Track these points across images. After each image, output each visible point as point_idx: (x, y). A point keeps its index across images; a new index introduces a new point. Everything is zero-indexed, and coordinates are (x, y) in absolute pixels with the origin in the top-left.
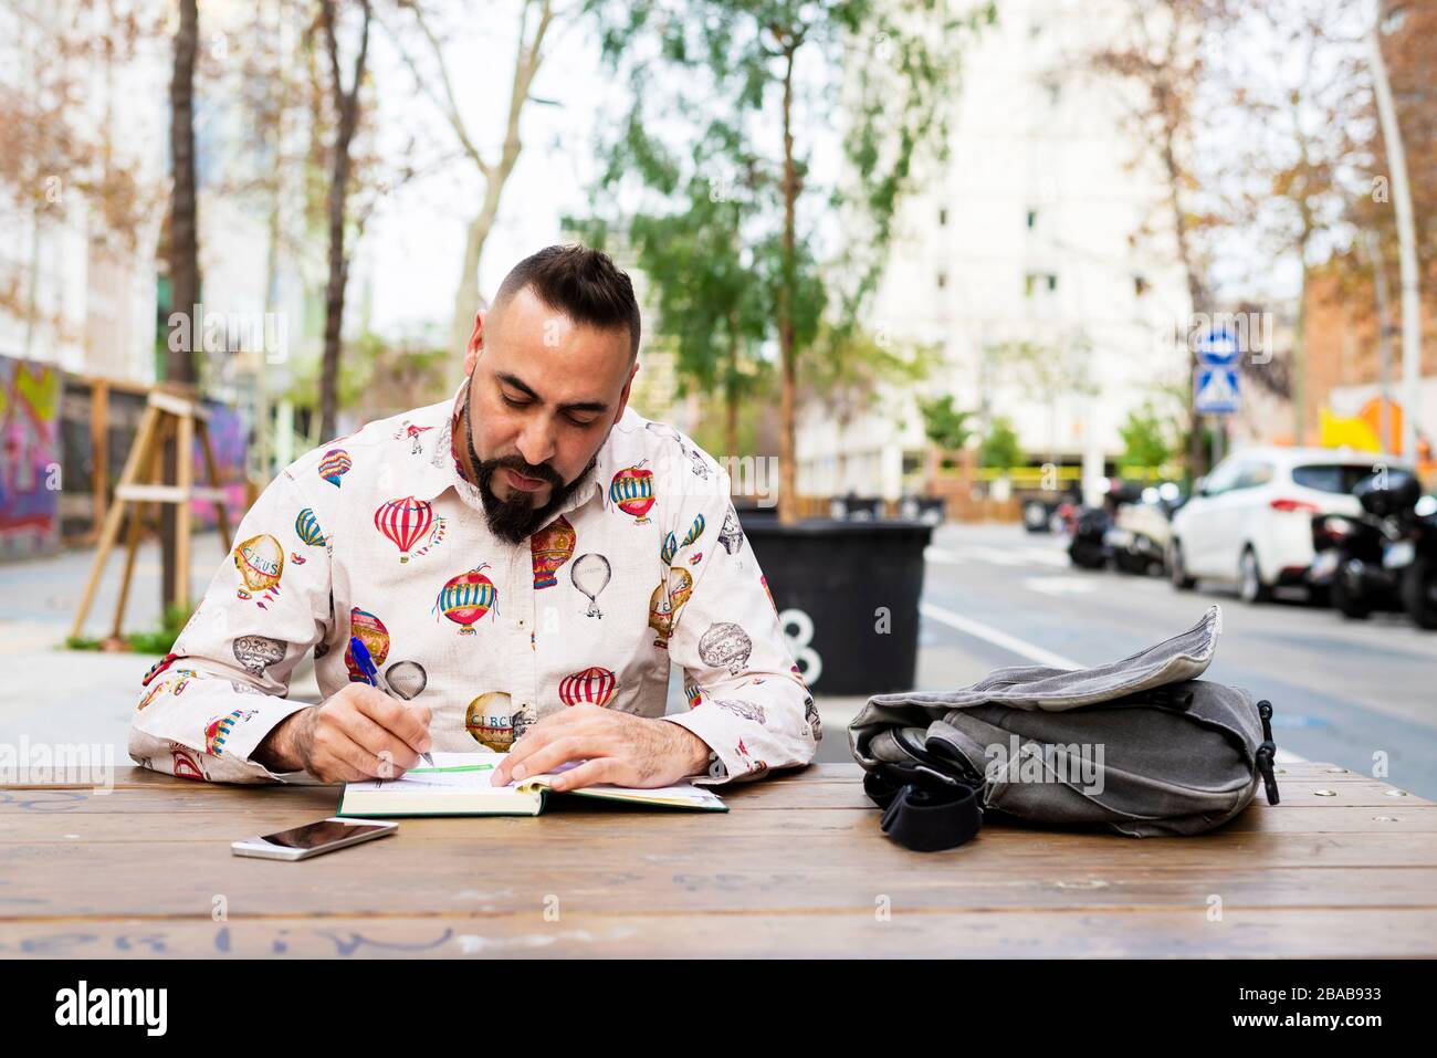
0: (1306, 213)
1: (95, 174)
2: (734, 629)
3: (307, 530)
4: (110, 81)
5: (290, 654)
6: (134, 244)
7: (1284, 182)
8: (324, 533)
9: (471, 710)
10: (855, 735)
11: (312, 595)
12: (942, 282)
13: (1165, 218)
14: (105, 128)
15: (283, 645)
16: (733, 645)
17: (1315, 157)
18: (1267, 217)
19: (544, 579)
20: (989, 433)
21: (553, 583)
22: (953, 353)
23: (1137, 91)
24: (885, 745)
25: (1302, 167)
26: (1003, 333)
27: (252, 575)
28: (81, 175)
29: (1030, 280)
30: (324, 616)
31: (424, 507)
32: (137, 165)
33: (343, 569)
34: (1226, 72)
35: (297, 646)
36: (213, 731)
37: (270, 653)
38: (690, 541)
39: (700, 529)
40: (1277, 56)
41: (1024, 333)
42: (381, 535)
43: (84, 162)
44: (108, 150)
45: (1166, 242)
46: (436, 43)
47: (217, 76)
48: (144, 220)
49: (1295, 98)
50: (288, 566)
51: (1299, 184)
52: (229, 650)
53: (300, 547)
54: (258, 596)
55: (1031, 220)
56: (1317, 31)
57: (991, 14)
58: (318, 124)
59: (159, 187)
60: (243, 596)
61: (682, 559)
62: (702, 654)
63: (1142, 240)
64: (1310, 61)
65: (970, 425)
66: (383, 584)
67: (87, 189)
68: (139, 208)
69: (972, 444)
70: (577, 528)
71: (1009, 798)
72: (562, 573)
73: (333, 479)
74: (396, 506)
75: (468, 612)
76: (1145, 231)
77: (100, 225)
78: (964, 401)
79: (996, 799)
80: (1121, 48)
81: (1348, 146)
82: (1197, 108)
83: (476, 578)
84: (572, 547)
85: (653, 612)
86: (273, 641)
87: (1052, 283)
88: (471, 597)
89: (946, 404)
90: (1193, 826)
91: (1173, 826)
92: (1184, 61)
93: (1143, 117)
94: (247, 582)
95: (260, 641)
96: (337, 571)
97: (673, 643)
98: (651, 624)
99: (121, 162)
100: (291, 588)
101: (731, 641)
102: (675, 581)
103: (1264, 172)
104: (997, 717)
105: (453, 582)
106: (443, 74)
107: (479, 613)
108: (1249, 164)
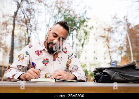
0: (121, 51)
1: (4, 46)
2: (76, 66)
3: (27, 53)
4: (6, 38)
5: (24, 68)
6: (7, 53)
7: (119, 48)
8: (29, 54)
9: (45, 75)
10: (94, 72)
11: (27, 61)
12: (86, 58)
13: (108, 52)
14: (5, 42)
15: (23, 67)
16: (76, 68)
17: (122, 46)
18: (118, 51)
19: (54, 60)
20: (91, 73)
21: (56, 60)
22: (87, 65)
23: (105, 39)
24: (98, 74)
25: (120, 47)
26: (92, 63)
27: (20, 59)
28: (2, 47)
29: (94, 58)
30: (29, 64)
31: (41, 51)
32: (8, 46)
33: (31, 58)
34: (113, 38)
35: (25, 67)
36: (13, 76)
37: (22, 67)
38: (71, 56)
39: (72, 55)
40: (118, 36)
41: (94, 63)
42: (36, 54)
43: (3, 45)
44: (5, 44)
45: (108, 54)
46: (38, 34)
47: (16, 37)
48: (8, 51)
49: (120, 40)
50: (25, 57)
51: (120, 48)
52: (17, 67)
53: (26, 55)
54: (21, 61)
55: (94, 52)
56: (122, 34)
57: (93, 27)
58: (26, 42)
59: (10, 48)
60: (19, 60)
61: (70, 58)
62: (73, 69)
63: (106, 54)
64: (121, 37)
65: (89, 72)
66: (36, 60)
67: (3, 48)
68: (8, 50)
69: (89, 74)
70: (58, 54)
71: (114, 79)
72: (57, 59)
73: (30, 48)
74: (38, 51)
75: (46, 63)
76: (106, 53)
77: (4, 51)
78: (88, 70)
79: (112, 79)
80: (103, 35)
81: (125, 45)
82: (110, 41)
83: (47, 59)
84: (58, 56)
85: (67, 64)
86: (22, 66)
87: (96, 58)
88: (46, 61)
89: (86, 70)
90: (137, 81)
91: (135, 81)
92: (109, 37)
93: (106, 42)
94: (19, 59)
95: (21, 66)
96: (30, 58)
97: (69, 68)
98: (67, 66)
99: (6, 45)
100: (25, 60)
101: (76, 67)
102: (69, 61)
103: (117, 47)
104: (112, 69)
105: (44, 60)
106: (38, 37)
107: (47, 63)
108: (116, 46)
